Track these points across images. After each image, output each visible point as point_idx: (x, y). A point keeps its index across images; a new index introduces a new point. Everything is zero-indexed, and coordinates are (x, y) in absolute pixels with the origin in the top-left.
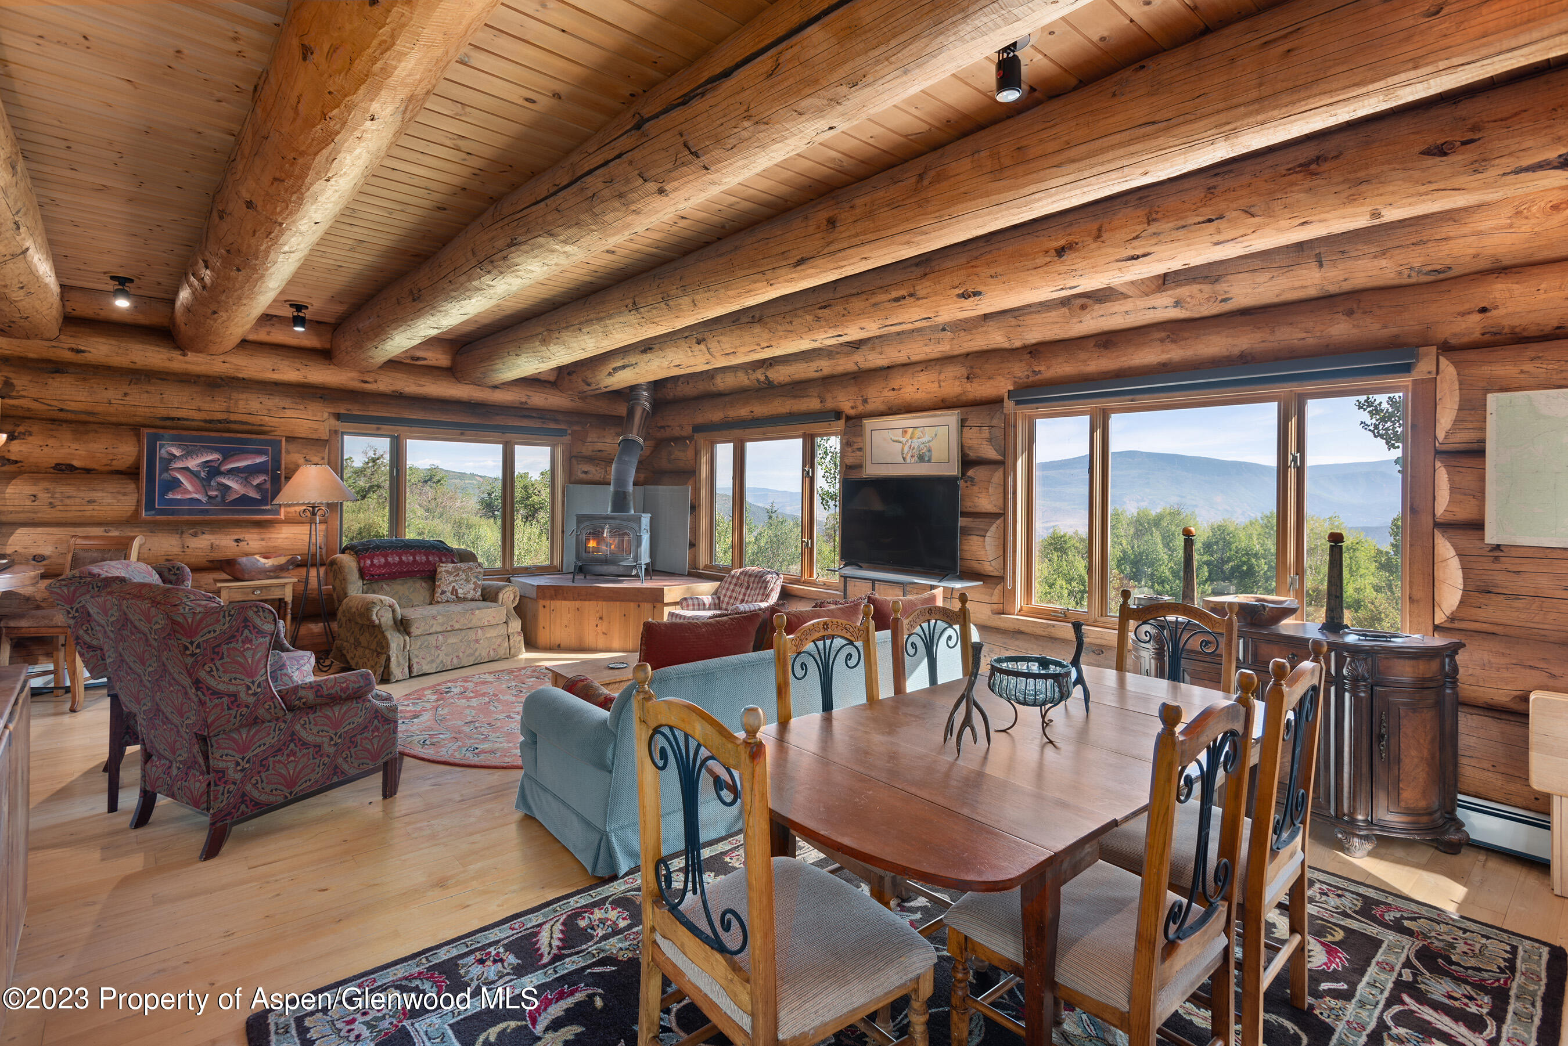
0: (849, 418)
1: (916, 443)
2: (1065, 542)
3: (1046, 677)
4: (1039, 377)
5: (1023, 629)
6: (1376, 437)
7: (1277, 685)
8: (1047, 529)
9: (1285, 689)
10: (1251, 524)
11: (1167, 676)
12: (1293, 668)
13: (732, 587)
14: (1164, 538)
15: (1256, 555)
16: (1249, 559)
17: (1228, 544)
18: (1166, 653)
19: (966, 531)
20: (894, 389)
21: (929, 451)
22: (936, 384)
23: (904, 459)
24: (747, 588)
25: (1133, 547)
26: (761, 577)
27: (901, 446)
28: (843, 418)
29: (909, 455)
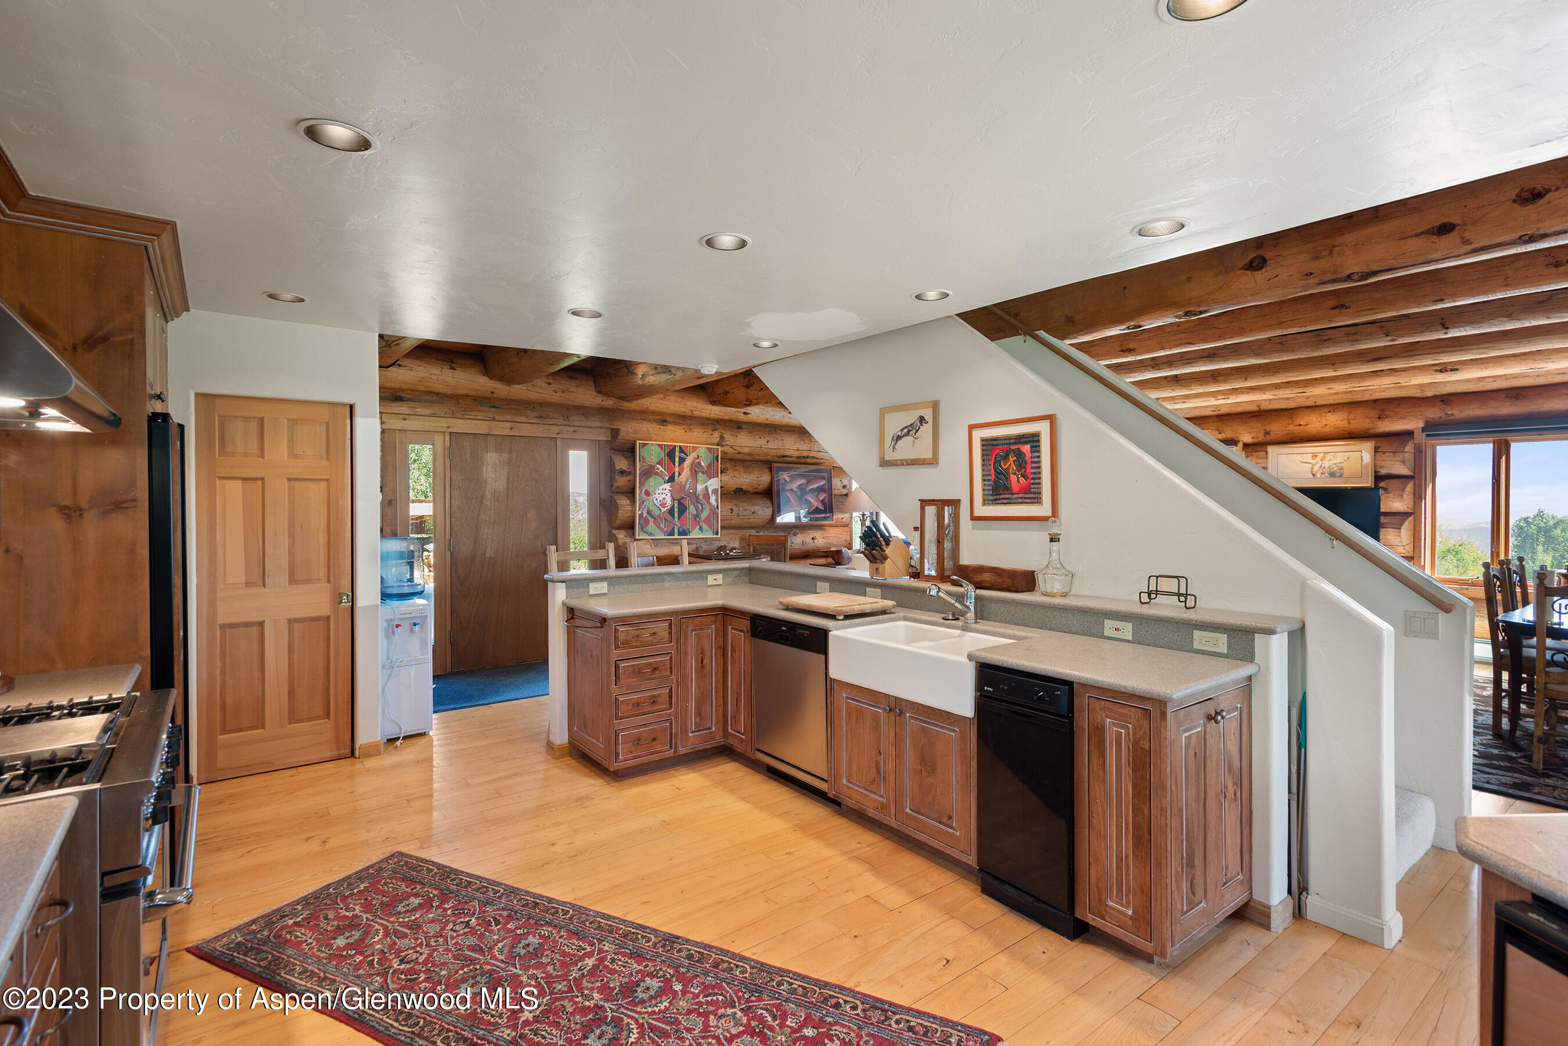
0: (1250, 445)
1: (1326, 464)
4: (1450, 418)
20: (1299, 424)
21: (1341, 469)
23: (1314, 475)
27: (1310, 465)
28: (1241, 445)
29: (1319, 473)
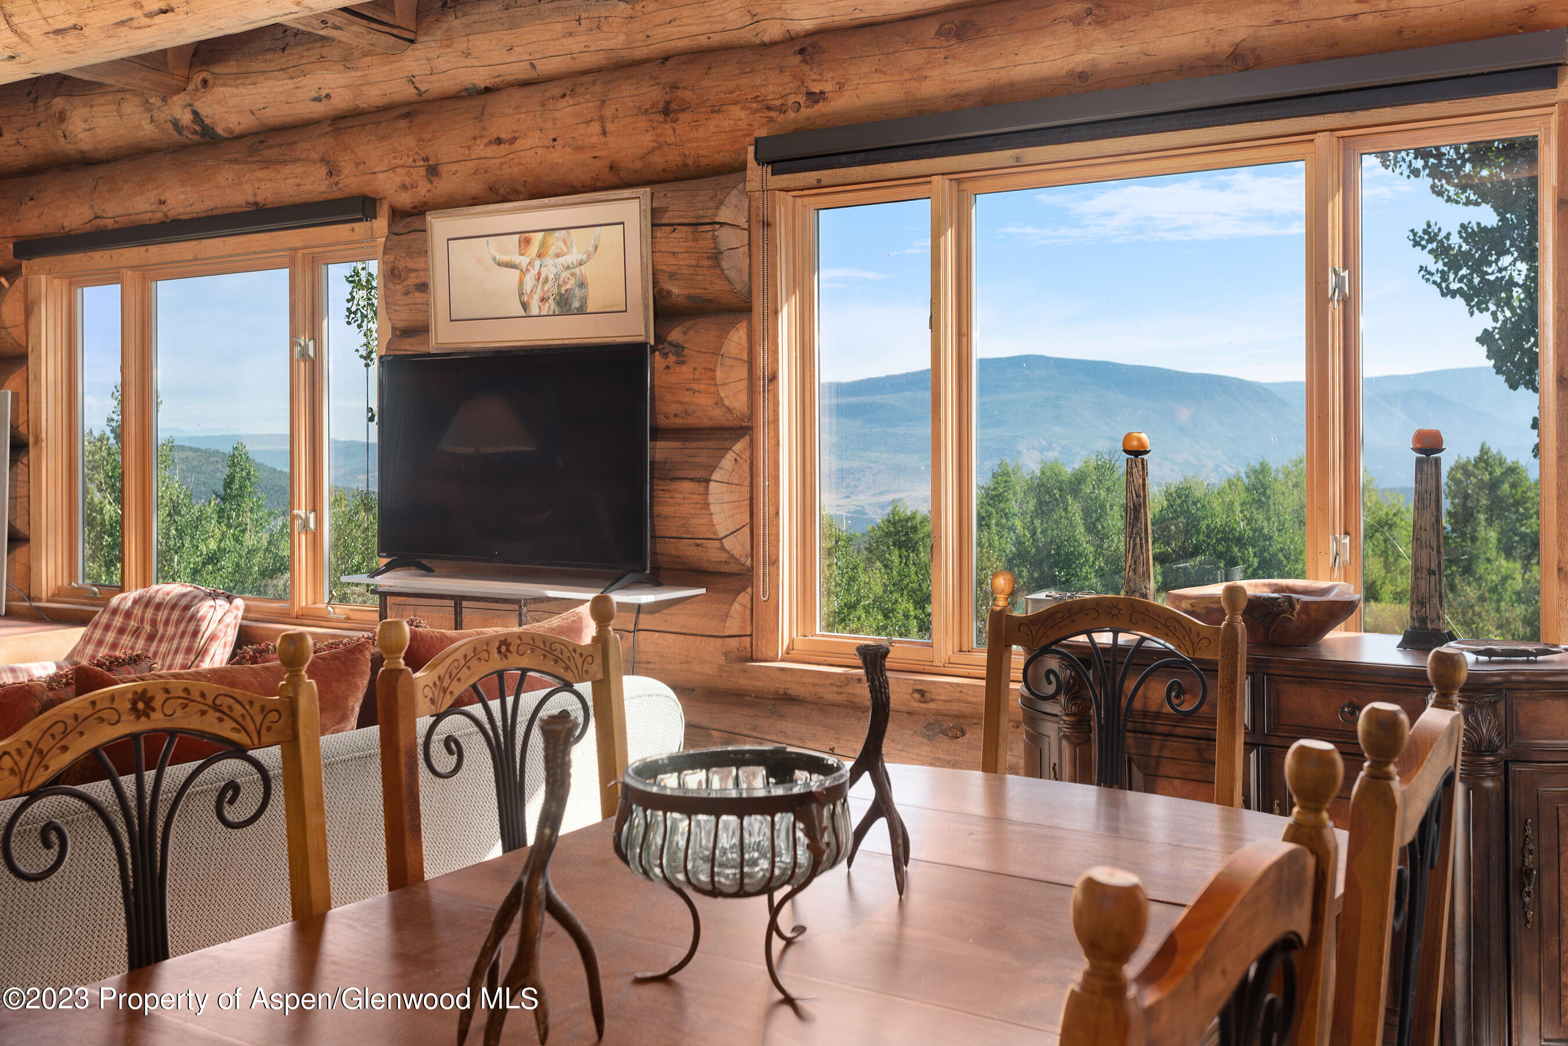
0: (397, 214)
1: (551, 268)
2: (914, 529)
3: (767, 806)
4: (821, 108)
5: (796, 690)
6: (1443, 295)
7: (1379, 777)
8: (882, 506)
9: (1397, 785)
10: (1231, 484)
11: (1095, 777)
12: (1413, 720)
13: (110, 637)
14: (1087, 513)
15: (1239, 541)
16: (1229, 549)
17: (1192, 525)
18: (1094, 724)
19: (668, 473)
20: (499, 141)
21: (582, 285)
22: (595, 128)
23: (525, 306)
24: (151, 638)
25: (1034, 534)
26: (187, 608)
27: (516, 272)
28: (384, 213)
29: (536, 298)
